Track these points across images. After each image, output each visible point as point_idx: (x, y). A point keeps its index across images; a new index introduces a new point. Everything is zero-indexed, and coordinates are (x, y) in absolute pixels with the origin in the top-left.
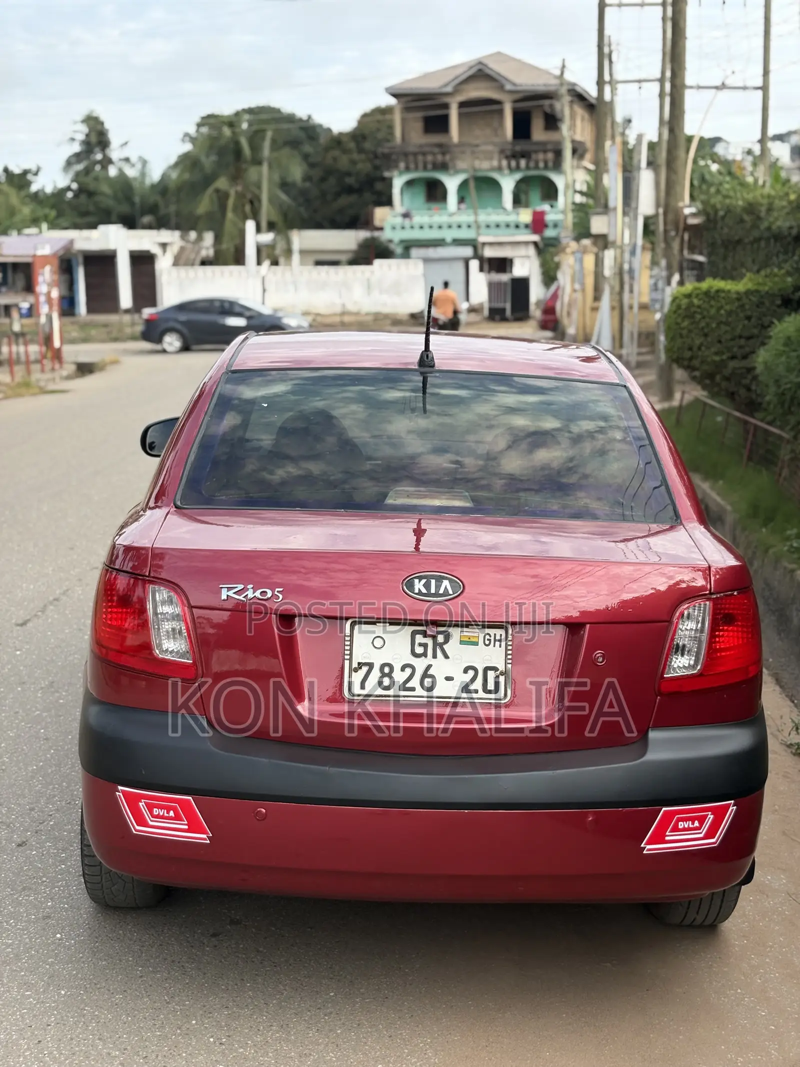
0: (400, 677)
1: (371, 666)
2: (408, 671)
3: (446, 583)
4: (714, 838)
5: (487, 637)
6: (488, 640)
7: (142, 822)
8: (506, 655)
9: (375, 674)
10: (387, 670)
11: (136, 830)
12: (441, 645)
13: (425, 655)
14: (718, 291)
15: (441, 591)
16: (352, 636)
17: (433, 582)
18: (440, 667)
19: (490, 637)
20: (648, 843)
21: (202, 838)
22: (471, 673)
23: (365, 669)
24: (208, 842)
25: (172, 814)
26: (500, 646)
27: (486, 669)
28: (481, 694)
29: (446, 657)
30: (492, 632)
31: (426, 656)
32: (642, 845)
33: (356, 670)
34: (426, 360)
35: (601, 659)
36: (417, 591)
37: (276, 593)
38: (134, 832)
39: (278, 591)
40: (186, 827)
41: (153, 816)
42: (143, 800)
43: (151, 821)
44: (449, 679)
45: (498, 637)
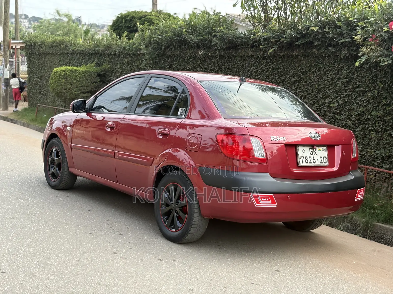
0: (309, 160)
1: (303, 157)
2: (310, 158)
3: (317, 135)
6: (323, 150)
8: (327, 153)
9: (304, 159)
10: (306, 158)
12: (315, 151)
13: (312, 154)
16: (298, 149)
18: (316, 157)
22: (321, 158)
23: (302, 158)
26: (325, 151)
27: (324, 157)
28: (324, 164)
29: (316, 154)
30: (324, 147)
32: (355, 199)
33: (300, 159)
35: (344, 154)
36: (312, 137)
37: (284, 138)
44: (318, 160)
45: (325, 149)
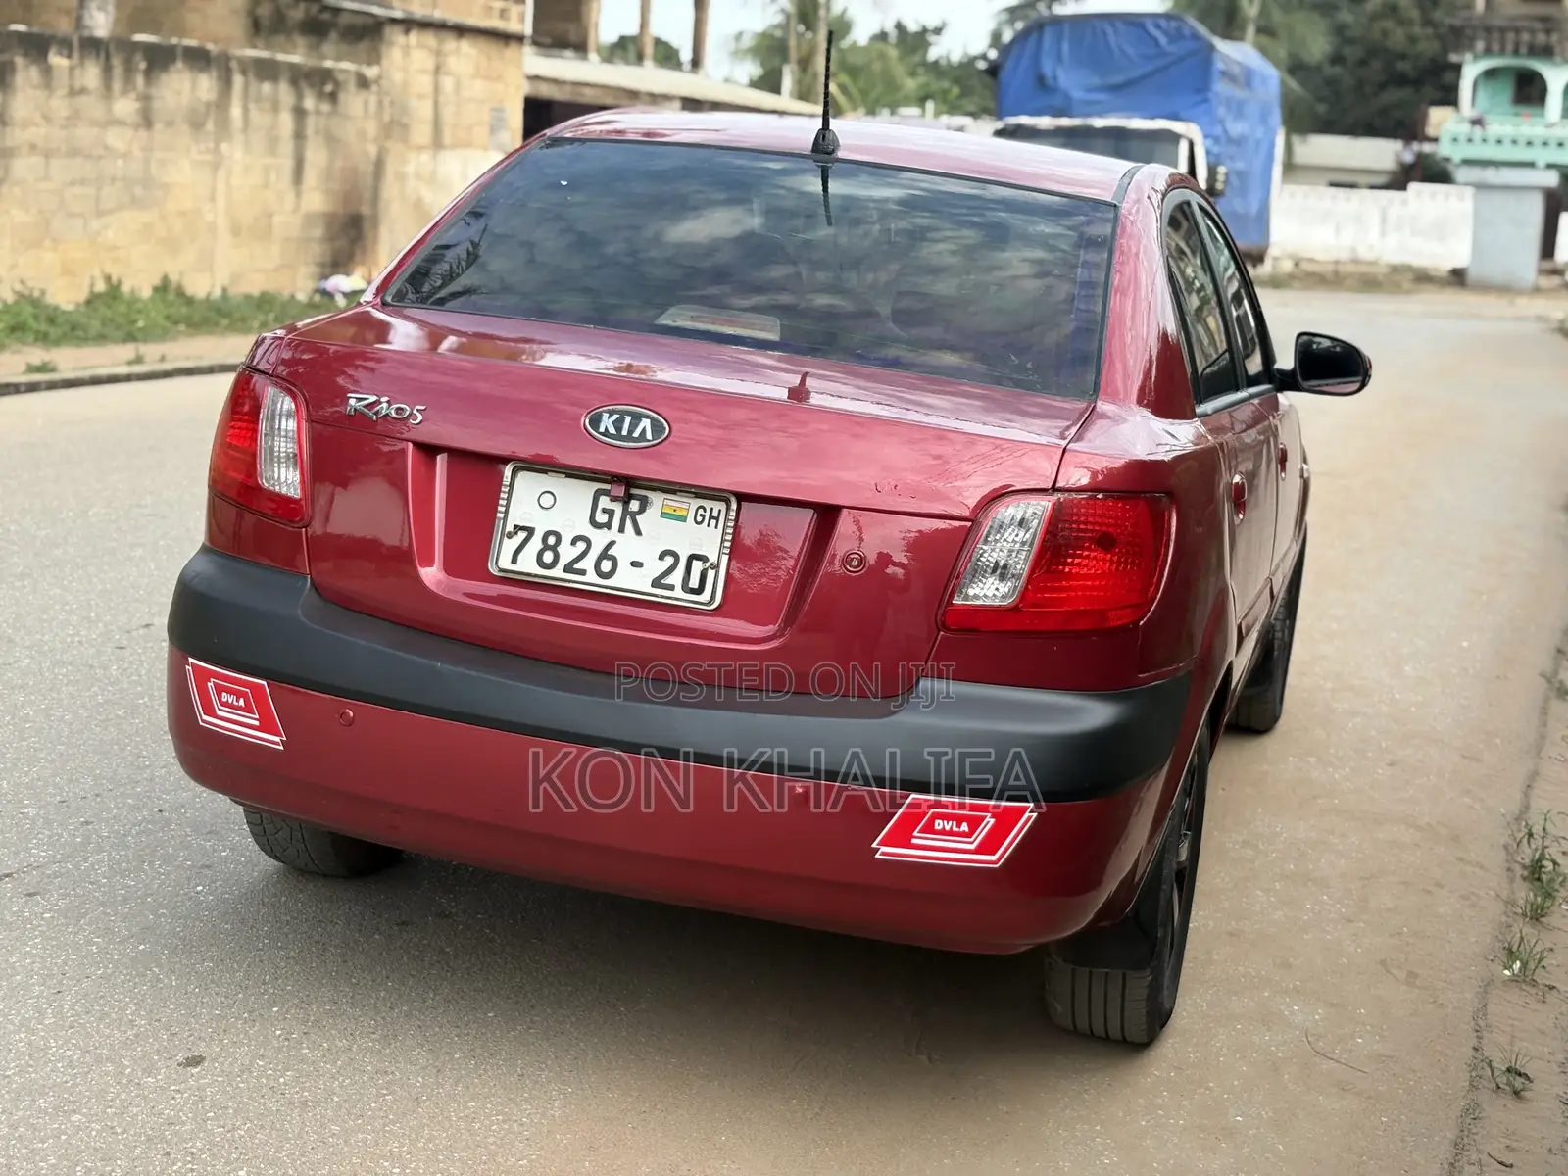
0: (567, 552)
1: (530, 531)
2: (581, 546)
3: (646, 423)
4: (993, 854)
5: (701, 511)
6: (701, 515)
7: (209, 709)
8: (723, 541)
9: (535, 544)
10: (551, 540)
11: (203, 721)
12: (633, 515)
13: (608, 526)
15: (636, 434)
16: (511, 485)
17: (628, 419)
18: (627, 547)
19: (705, 511)
20: (883, 843)
21: (275, 741)
22: (669, 560)
23: (522, 535)
24: (282, 748)
25: (242, 702)
26: (716, 527)
27: (692, 557)
28: (679, 593)
29: (638, 532)
30: (708, 504)
31: (609, 528)
32: (874, 845)
33: (510, 536)
34: (824, 146)
35: (855, 563)
36: (602, 430)
37: (415, 411)
38: (201, 723)
39: (418, 410)
40: (257, 723)
41: (222, 704)
42: (212, 680)
43: (219, 709)
44: (636, 564)
45: (715, 514)
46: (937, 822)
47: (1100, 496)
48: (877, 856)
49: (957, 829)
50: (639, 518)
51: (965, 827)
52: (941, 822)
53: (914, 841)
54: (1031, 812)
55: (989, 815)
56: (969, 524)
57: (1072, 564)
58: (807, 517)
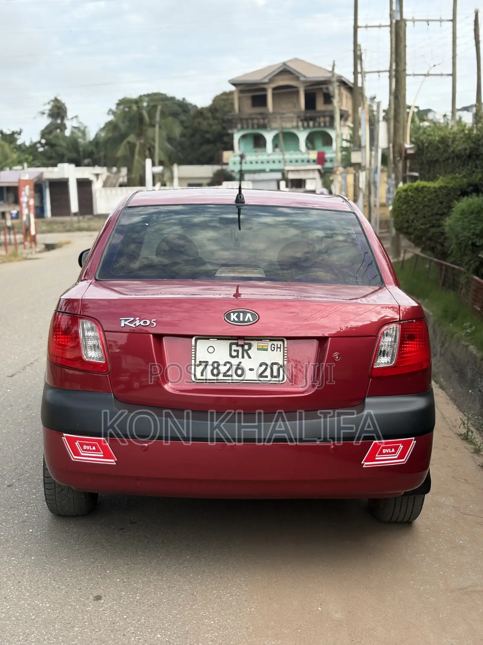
3: (249, 315)
4: (403, 459)
5: (273, 346)
6: (273, 347)
7: (77, 453)
8: (284, 356)
11: (74, 459)
12: (247, 351)
13: (237, 356)
14: (423, 187)
15: (246, 320)
16: (196, 346)
17: (241, 314)
18: (246, 363)
19: (275, 346)
20: (366, 461)
21: (111, 461)
23: (204, 364)
24: (115, 464)
25: (94, 448)
26: (280, 351)
27: (273, 364)
29: (250, 357)
30: (275, 343)
31: (238, 357)
32: (362, 463)
33: (198, 366)
34: (239, 199)
35: (337, 358)
36: (232, 320)
37: (152, 322)
38: (73, 460)
39: (153, 321)
40: (102, 456)
41: (84, 450)
42: (77, 441)
43: (82, 453)
44: (251, 370)
45: (279, 346)
46: (384, 450)
47: (414, 321)
48: (364, 466)
49: (391, 452)
50: (249, 352)
51: (393, 450)
52: (385, 450)
53: (376, 459)
54: (414, 441)
55: (401, 444)
56: (375, 337)
57: (406, 347)
58: (315, 343)
